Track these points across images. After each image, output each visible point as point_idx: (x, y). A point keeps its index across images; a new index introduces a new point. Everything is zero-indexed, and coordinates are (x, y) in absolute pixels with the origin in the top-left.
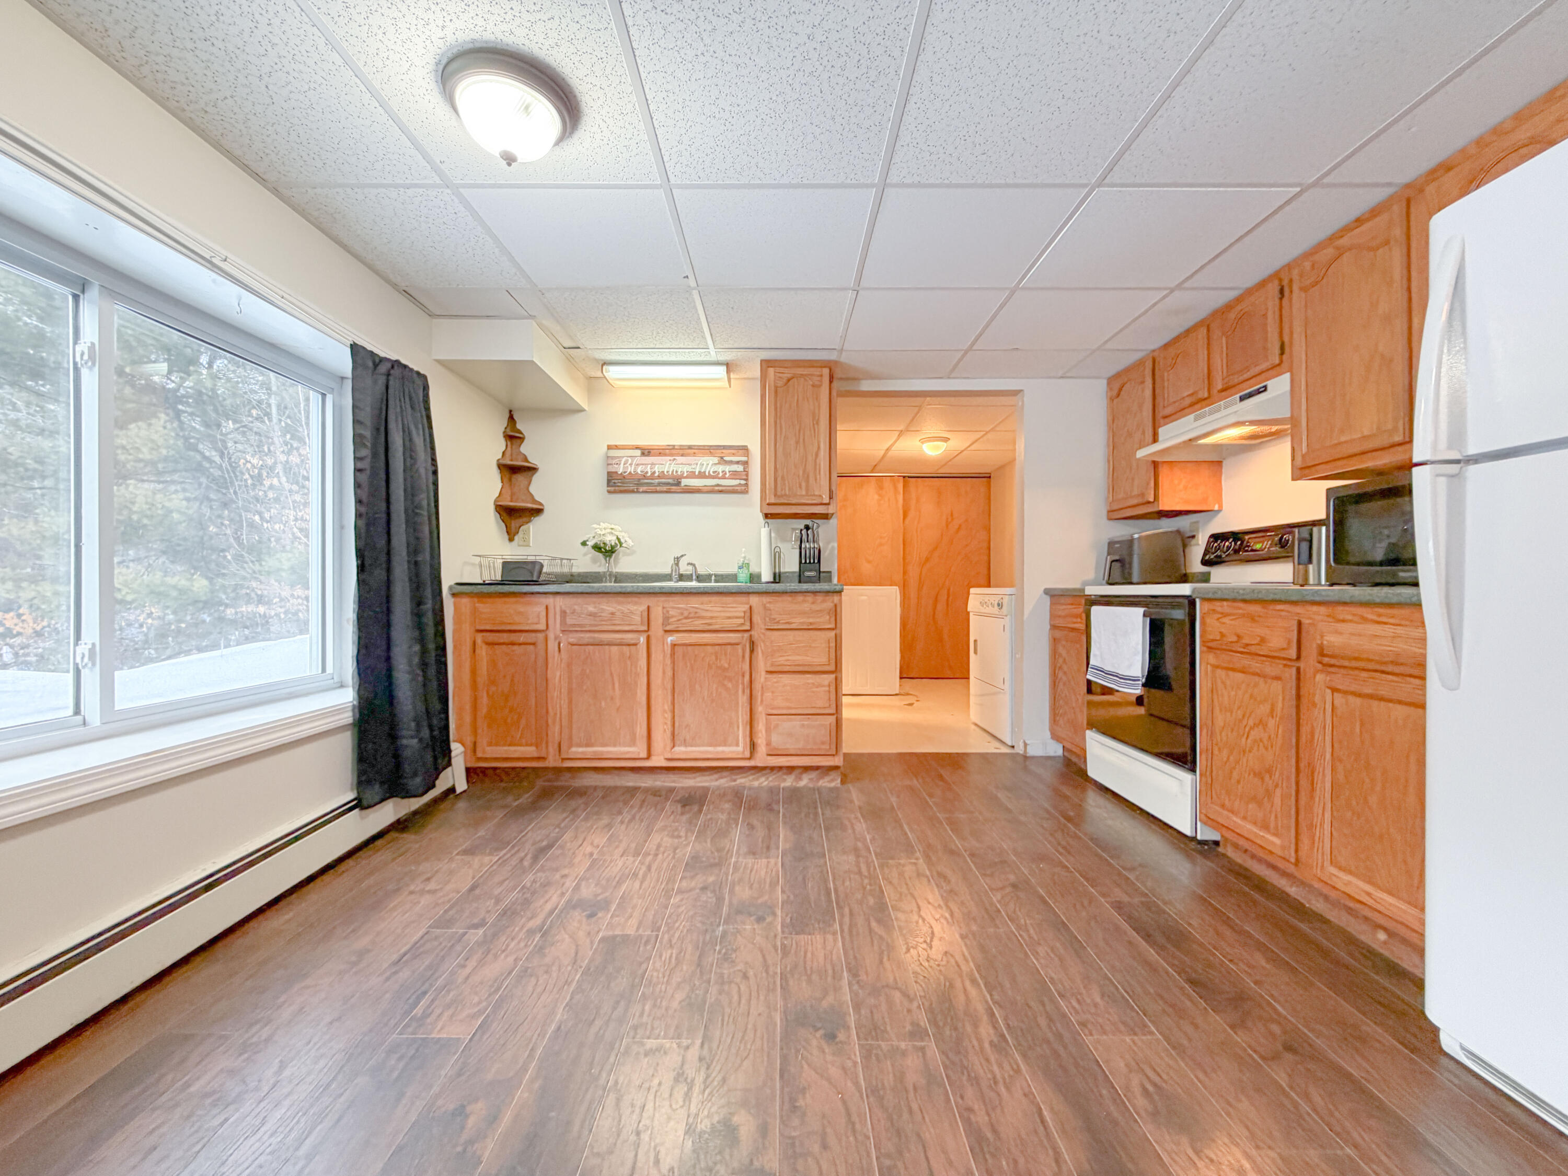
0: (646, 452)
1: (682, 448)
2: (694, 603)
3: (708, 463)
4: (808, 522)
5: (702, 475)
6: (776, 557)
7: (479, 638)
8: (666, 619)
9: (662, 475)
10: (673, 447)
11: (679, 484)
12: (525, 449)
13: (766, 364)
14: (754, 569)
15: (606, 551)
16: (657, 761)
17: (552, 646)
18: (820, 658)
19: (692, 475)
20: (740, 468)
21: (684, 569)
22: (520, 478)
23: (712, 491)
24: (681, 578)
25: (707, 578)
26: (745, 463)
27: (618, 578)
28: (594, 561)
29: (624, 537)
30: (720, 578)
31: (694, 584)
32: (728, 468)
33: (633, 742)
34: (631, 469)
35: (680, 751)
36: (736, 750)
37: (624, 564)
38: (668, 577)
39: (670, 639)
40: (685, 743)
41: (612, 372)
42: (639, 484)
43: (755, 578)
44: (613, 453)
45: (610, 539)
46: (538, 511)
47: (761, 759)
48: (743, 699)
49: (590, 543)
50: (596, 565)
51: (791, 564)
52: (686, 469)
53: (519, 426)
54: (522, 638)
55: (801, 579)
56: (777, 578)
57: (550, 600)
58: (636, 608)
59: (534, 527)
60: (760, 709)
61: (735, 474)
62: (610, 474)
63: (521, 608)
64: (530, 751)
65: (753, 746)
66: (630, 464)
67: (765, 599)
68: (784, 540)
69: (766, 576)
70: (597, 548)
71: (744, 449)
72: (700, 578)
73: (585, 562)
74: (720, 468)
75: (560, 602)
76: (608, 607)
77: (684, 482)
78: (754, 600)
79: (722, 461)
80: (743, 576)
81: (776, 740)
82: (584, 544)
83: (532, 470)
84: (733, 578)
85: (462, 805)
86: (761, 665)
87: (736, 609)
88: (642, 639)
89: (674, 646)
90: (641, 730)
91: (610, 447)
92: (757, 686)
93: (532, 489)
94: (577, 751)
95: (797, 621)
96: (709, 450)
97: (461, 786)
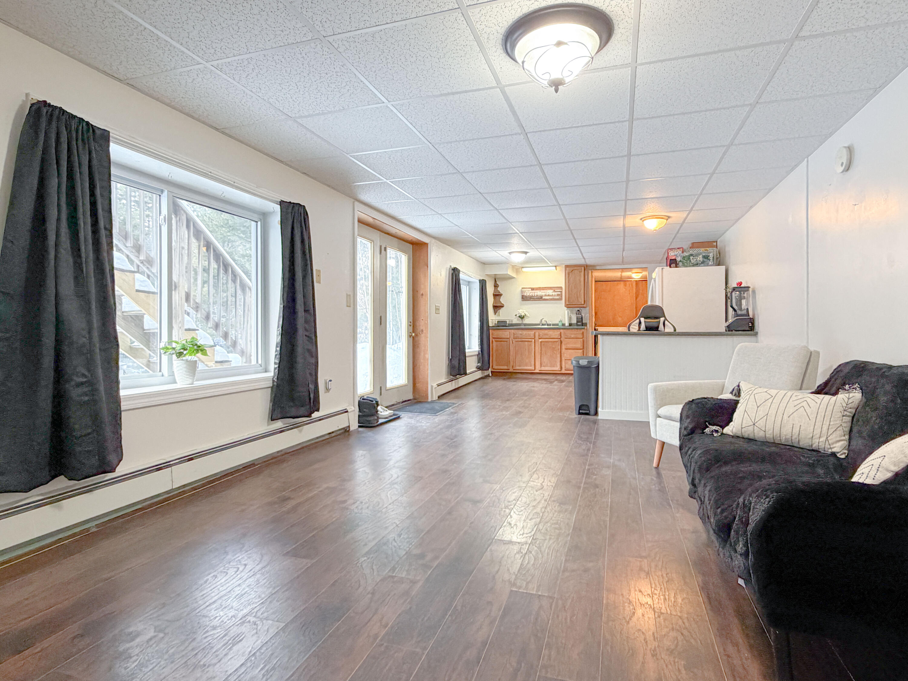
0: (533, 289)
1: (543, 288)
2: (546, 332)
3: (550, 292)
4: (578, 309)
5: (549, 295)
6: (570, 319)
7: (494, 340)
8: (539, 335)
9: (537, 296)
10: (540, 288)
11: (542, 298)
12: (499, 289)
13: (567, 266)
14: (563, 322)
15: (522, 317)
16: (537, 371)
17: (511, 342)
18: (579, 345)
19: (546, 295)
20: (560, 293)
21: (543, 322)
22: (498, 297)
23: (551, 300)
24: (543, 325)
25: (550, 325)
26: (561, 292)
27: (525, 325)
28: (518, 320)
29: (527, 313)
30: (553, 325)
31: (546, 326)
32: (556, 293)
33: (531, 366)
34: (528, 294)
35: (543, 368)
36: (557, 368)
37: (526, 321)
38: (539, 325)
39: (540, 340)
40: (544, 366)
41: (524, 270)
42: (531, 298)
43: (564, 325)
44: (523, 290)
45: (523, 314)
46: (503, 306)
47: (563, 371)
48: (559, 356)
49: (518, 315)
50: (519, 322)
51: (574, 321)
52: (544, 294)
53: (497, 283)
54: (504, 340)
55: (577, 325)
56: (570, 325)
57: (510, 331)
58: (532, 333)
59: (501, 311)
60: (563, 359)
61: (558, 295)
62: (523, 296)
63: (504, 333)
64: (506, 367)
65: (561, 368)
66: (528, 293)
67: (565, 330)
68: (573, 313)
69: (567, 324)
70: (520, 317)
71: (561, 288)
72: (548, 325)
73: (516, 321)
74: (554, 293)
75: (513, 331)
76: (525, 332)
77: (544, 297)
78: (562, 331)
79: (555, 291)
80: (560, 324)
81: (567, 366)
82: (516, 315)
83: (501, 295)
84: (557, 325)
85: (490, 379)
86: (564, 347)
87: (556, 334)
88: (533, 340)
89: (541, 342)
90: (533, 363)
91: (523, 288)
92: (562, 352)
93: (501, 300)
94: (518, 368)
95: (572, 336)
96: (550, 288)
97: (491, 375)
